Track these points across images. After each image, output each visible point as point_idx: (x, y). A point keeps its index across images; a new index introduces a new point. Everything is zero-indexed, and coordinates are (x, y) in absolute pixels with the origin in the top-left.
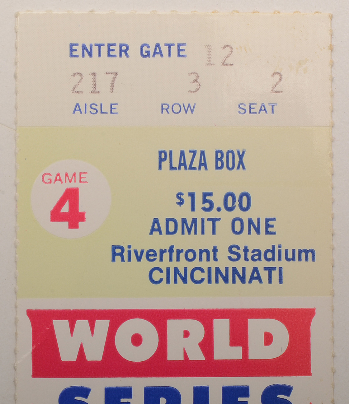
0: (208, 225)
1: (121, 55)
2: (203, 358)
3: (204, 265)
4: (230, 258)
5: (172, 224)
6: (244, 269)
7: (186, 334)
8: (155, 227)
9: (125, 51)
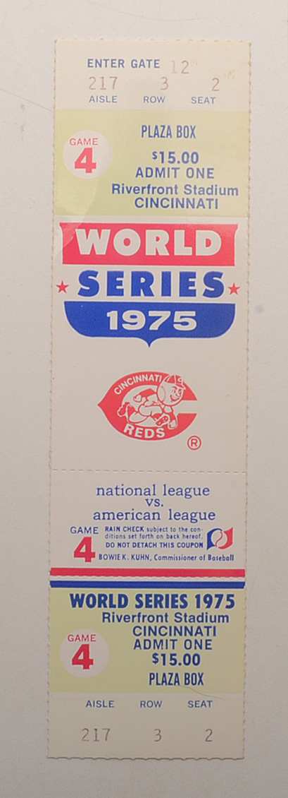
0: (172, 172)
1: (119, 66)
2: (168, 254)
3: (169, 196)
4: (185, 192)
5: (149, 171)
6: (194, 199)
7: (158, 239)
8: (139, 173)
9: (122, 64)
